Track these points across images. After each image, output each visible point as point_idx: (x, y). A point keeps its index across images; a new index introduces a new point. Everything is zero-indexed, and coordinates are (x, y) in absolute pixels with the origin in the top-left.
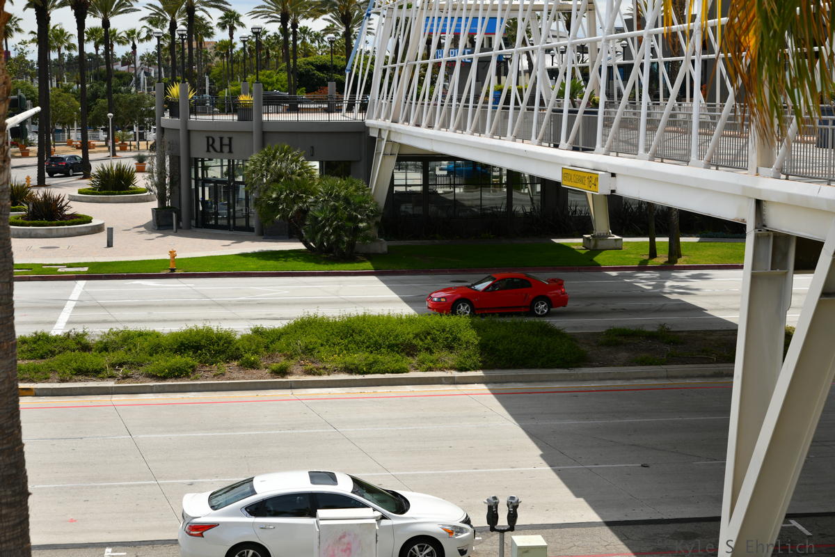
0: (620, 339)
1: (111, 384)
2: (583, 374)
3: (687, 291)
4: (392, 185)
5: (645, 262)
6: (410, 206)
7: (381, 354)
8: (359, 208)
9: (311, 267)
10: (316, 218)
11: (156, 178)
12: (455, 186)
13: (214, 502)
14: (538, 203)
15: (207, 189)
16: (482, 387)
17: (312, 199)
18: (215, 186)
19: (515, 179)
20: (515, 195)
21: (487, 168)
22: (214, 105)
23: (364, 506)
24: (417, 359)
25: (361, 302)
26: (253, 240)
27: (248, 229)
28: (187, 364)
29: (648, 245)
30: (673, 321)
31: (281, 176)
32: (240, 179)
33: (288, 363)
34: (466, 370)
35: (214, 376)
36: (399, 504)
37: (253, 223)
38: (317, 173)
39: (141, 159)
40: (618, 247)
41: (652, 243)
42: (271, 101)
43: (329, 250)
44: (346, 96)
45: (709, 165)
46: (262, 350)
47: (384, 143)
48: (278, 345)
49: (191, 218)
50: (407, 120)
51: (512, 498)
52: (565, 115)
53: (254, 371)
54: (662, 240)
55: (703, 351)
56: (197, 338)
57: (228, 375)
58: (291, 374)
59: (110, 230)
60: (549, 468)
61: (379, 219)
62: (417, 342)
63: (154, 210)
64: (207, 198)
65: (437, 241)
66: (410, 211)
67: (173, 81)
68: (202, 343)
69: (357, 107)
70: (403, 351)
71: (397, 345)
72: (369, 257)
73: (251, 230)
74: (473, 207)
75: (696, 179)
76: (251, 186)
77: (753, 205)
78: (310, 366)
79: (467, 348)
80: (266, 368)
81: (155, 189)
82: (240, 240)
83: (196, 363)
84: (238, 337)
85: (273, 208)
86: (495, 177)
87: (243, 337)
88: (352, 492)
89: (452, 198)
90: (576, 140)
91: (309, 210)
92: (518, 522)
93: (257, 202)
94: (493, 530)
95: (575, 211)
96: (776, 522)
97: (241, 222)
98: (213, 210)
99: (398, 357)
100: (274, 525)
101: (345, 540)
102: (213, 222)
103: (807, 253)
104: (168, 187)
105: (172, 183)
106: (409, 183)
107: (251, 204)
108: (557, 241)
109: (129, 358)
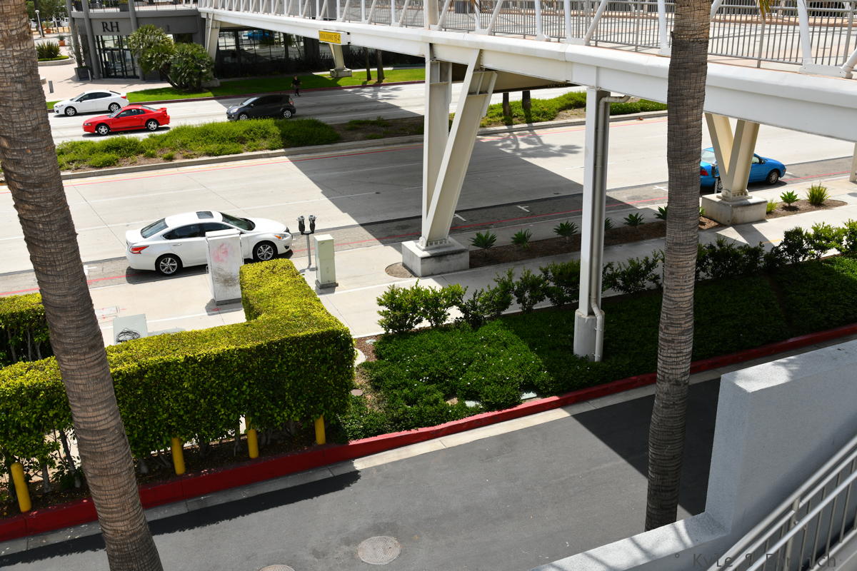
0: (357, 126)
1: (69, 173)
2: (339, 147)
3: (390, 97)
4: (218, 46)
5: (365, 83)
6: (229, 58)
7: (226, 144)
8: (201, 60)
9: (177, 97)
10: (176, 68)
11: (74, 49)
12: (255, 45)
13: (145, 233)
14: (303, 53)
15: (106, 54)
16: (285, 157)
17: (172, 57)
18: (112, 52)
19: (288, 38)
20: (289, 48)
22: (101, 3)
23: (230, 228)
24: (247, 145)
25: (210, 115)
26: (140, 83)
27: (135, 77)
28: (113, 158)
29: (366, 73)
30: (384, 114)
31: (151, 44)
32: (126, 47)
33: (173, 153)
34: (275, 149)
35: (130, 163)
36: (250, 225)
37: (138, 73)
38: (173, 41)
39: (61, 38)
40: (349, 75)
41: (368, 72)
43: (186, 86)
45: (402, 25)
46: (156, 146)
47: (211, 21)
48: (165, 143)
49: (99, 72)
50: (223, 7)
51: (312, 216)
53: (154, 159)
54: (374, 70)
55: (402, 129)
57: (138, 163)
58: (175, 159)
59: (51, 82)
60: (326, 199)
61: (213, 67)
62: (245, 136)
63: (75, 69)
64: (107, 60)
65: (248, 78)
66: (230, 61)
70: (238, 141)
71: (234, 138)
72: (210, 89)
73: (138, 77)
74: (265, 56)
75: (395, 33)
76: (134, 52)
77: (428, 47)
78: (186, 154)
79: (274, 137)
80: (161, 157)
81: (74, 55)
82: (131, 84)
83: (118, 157)
84: (141, 140)
85: (150, 64)
86: (277, 39)
87: (144, 140)
88: (223, 221)
89: (253, 52)
90: (325, 14)
91: (171, 63)
92: (316, 228)
93: (139, 61)
94: (302, 234)
95: (324, 56)
96: (450, 216)
97: (131, 73)
98: (112, 67)
99: (236, 144)
100: (181, 244)
101: (223, 247)
102: (113, 74)
103: (458, 72)
104: (82, 54)
105: (85, 52)
106: (227, 44)
107: (136, 62)
108: (315, 74)
109: (77, 157)
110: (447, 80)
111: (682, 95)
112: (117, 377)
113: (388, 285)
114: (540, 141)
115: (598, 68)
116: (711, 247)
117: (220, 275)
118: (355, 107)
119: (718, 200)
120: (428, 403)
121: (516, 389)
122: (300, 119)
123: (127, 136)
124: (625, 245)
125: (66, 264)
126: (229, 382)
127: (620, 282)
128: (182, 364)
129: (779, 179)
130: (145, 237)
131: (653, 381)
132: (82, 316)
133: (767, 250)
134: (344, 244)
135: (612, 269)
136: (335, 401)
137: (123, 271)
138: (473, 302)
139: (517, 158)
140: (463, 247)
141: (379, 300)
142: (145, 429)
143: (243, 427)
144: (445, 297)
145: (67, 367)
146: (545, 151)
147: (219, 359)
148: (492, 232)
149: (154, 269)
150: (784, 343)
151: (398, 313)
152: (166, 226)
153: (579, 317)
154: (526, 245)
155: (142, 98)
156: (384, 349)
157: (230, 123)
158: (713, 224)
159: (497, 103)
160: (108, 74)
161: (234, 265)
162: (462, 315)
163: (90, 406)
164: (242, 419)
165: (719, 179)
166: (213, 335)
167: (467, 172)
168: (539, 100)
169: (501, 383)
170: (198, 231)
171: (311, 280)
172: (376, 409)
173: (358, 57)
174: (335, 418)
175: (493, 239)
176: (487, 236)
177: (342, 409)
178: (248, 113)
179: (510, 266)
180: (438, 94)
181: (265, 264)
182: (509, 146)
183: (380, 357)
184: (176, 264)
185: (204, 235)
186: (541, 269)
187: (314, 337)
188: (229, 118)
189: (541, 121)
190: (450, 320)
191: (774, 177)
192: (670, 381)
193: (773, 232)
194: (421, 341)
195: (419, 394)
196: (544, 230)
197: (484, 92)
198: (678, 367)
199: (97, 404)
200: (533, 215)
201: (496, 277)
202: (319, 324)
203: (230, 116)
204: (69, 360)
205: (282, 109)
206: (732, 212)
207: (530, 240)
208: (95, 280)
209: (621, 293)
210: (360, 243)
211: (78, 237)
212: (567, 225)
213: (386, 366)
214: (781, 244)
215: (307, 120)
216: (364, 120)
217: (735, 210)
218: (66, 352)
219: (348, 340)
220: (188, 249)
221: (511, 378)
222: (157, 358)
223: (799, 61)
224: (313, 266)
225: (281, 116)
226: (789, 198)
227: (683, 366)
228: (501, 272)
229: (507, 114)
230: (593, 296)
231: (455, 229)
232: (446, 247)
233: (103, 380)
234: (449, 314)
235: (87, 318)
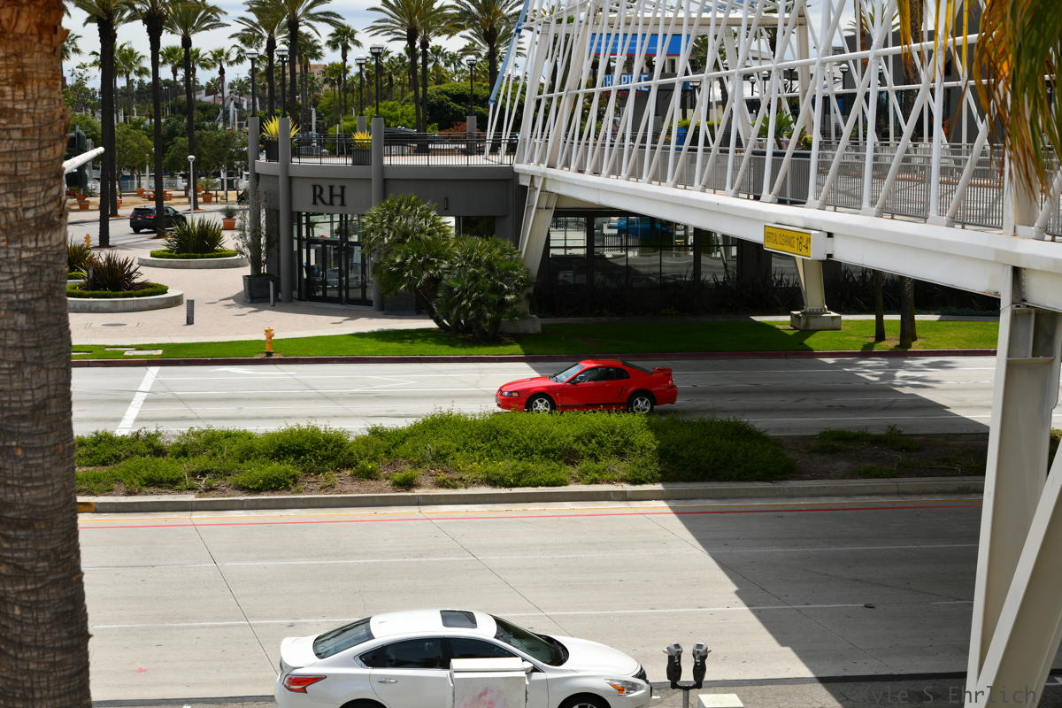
0: (836, 444)
1: (191, 497)
2: (790, 489)
3: (924, 383)
4: (547, 247)
5: (870, 346)
6: (570, 274)
7: (533, 461)
8: (506, 276)
9: (445, 351)
10: (451, 288)
11: (248, 238)
12: (627, 248)
13: (323, 647)
14: (733, 271)
15: (313, 252)
16: (662, 504)
17: (445, 264)
18: (324, 248)
19: (704, 239)
20: (704, 259)
21: (669, 226)
22: (322, 145)
23: (510, 654)
24: (579, 468)
26: (371, 316)
27: (365, 302)
28: (287, 473)
29: (874, 324)
30: (905, 421)
31: (406, 235)
32: (355, 238)
33: (415, 473)
34: (641, 483)
35: (321, 488)
36: (555, 653)
37: (371, 294)
38: (453, 232)
39: (230, 214)
40: (835, 327)
41: (880, 322)
42: (394, 140)
44: (490, 134)
45: (953, 222)
46: (382, 455)
47: (538, 193)
48: (401, 450)
49: (292, 288)
50: (567, 164)
51: (700, 646)
52: (769, 158)
53: (372, 483)
54: (893, 319)
55: (944, 460)
56: (300, 440)
57: (338, 487)
58: (418, 486)
59: (191, 303)
60: (746, 608)
61: (531, 290)
62: (578, 447)
63: (246, 278)
64: (313, 263)
65: (604, 319)
66: (571, 281)
67: (270, 115)
68: (306, 447)
69: (504, 147)
70: (561, 457)
71: (553, 451)
72: (518, 338)
73: (369, 303)
74: (649, 275)
75: (937, 240)
76: (369, 248)
77: (1009, 274)
78: (443, 476)
79: (642, 454)
80: (387, 479)
81: (247, 251)
82: (354, 316)
83: (298, 472)
84: (352, 439)
85: (397, 277)
86: (679, 237)
87: (358, 439)
88: (496, 637)
89: (624, 264)
90: (783, 190)
91: (441, 278)
92: (707, 677)
93: (376, 268)
94: (674, 686)
95: (781, 281)
96: (1037, 682)
97: (356, 294)
98: (321, 279)
99: (554, 465)
100: (397, 679)
101: (486, 698)
102: (320, 293)
104: (263, 249)
105: (269, 244)
106: (569, 244)
107: (369, 270)
108: (757, 319)
109: (213, 464)
110: (1051, 353)
118: (839, 400)
152: (372, 637)
160: (307, 293)
170: (437, 653)
173: (859, 290)
180: (1026, 385)
185: (447, 666)
215: (722, 422)
216: (856, 431)
220: (410, 693)
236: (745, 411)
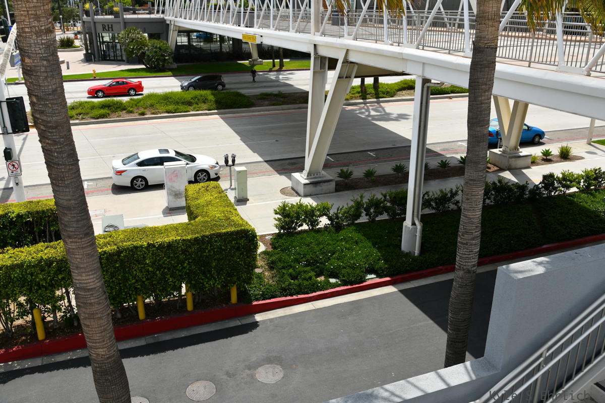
0: (265, 97)
1: (77, 121)
2: (253, 110)
3: (288, 79)
4: (177, 42)
5: (271, 69)
6: (183, 50)
7: (179, 105)
8: (165, 51)
9: (149, 74)
10: (149, 56)
11: (83, 41)
12: (200, 42)
13: (125, 162)
14: (231, 49)
15: (104, 45)
16: (217, 116)
17: (146, 48)
18: (108, 44)
19: (222, 38)
20: (223, 45)
21: (212, 34)
22: (103, 12)
23: (180, 160)
24: (193, 107)
25: (170, 87)
26: (125, 65)
27: (122, 60)
28: (106, 112)
29: (272, 62)
30: (282, 89)
31: (133, 39)
32: (117, 41)
33: (145, 110)
34: (211, 110)
35: (117, 116)
36: (193, 159)
37: (124, 58)
38: (147, 38)
39: (76, 34)
40: (261, 64)
41: (274, 62)
42: (126, 10)
43: (155, 68)
44: (156, 8)
45: (296, 32)
46: (134, 106)
47: (172, 26)
48: (140, 104)
49: (99, 57)
50: (181, 17)
51: (233, 154)
52: (242, 14)
53: (132, 114)
54: (277, 61)
57: (122, 116)
58: (146, 114)
59: (68, 63)
60: (244, 143)
61: (173, 55)
62: (192, 101)
63: (84, 54)
64: (105, 49)
65: (195, 63)
66: (184, 52)
67: (86, 2)
69: (161, 12)
70: (187, 104)
71: (185, 102)
72: (170, 70)
73: (124, 61)
74: (207, 50)
75: (292, 37)
76: (122, 44)
77: (313, 46)
78: (153, 111)
79: (211, 102)
80: (137, 113)
81: (83, 45)
82: (120, 65)
83: (109, 112)
84: (124, 102)
85: (132, 52)
86: (215, 39)
87: (126, 102)
88: (175, 155)
90: (247, 23)
91: (146, 52)
92: (236, 162)
93: (125, 50)
94: (227, 166)
95: (245, 51)
96: (324, 157)
97: (119, 58)
98: (107, 54)
99: (186, 106)
100: (148, 169)
101: (175, 173)
102: (108, 58)
103: (332, 63)
104: (89, 45)
105: (90, 43)
106: (183, 41)
107: (123, 51)
108: (239, 62)
109: (83, 111)
110: (325, 68)
111: (478, 82)
112: (104, 255)
113: (281, 201)
114: (384, 110)
115: (424, 64)
116: (494, 183)
117: (172, 191)
118: (263, 84)
119: (500, 153)
120: (305, 279)
121: (363, 272)
122: (228, 91)
123: (115, 99)
124: (437, 180)
125: (71, 179)
126: (176, 260)
127: (433, 204)
128: (145, 248)
129: (541, 141)
130: (124, 165)
131: (453, 269)
132: (80, 213)
133: (531, 187)
134: (254, 173)
135: (428, 196)
136: (244, 276)
137: (109, 186)
138: (336, 214)
139: (369, 120)
140: (331, 178)
141: (275, 211)
142: (120, 289)
143: (184, 291)
144: (319, 210)
145: (70, 247)
146: (387, 117)
147: (170, 245)
148: (351, 169)
149: (130, 185)
150: (539, 248)
151: (287, 219)
152: (139, 158)
153: (406, 226)
154: (373, 178)
155: (126, 74)
156: (277, 242)
157: (183, 93)
158: (496, 168)
159: (357, 85)
160: (104, 58)
161: (181, 185)
162: (329, 222)
163: (84, 272)
164: (184, 285)
165: (501, 139)
166: (166, 230)
167: (336, 129)
168: (384, 84)
169: (353, 267)
170: (159, 161)
171: (232, 196)
172: (271, 281)
173: (267, 52)
174: (244, 287)
175: (351, 173)
176: (347, 171)
177: (249, 280)
178: (195, 86)
179: (362, 191)
180: (319, 78)
181: (202, 184)
182: (364, 113)
183: (274, 248)
184: (144, 183)
185: (163, 165)
186: (382, 194)
187: (232, 233)
188: (182, 89)
189: (385, 97)
190: (321, 225)
191: (537, 139)
192: (464, 270)
193: (535, 175)
194: (302, 238)
195: (299, 273)
196: (385, 168)
197: (349, 77)
198: (469, 261)
199: (89, 272)
200: (377, 159)
201: (352, 198)
202: (235, 225)
203: (182, 88)
204: (71, 242)
205: (216, 84)
206: (508, 161)
207: (375, 175)
208: (91, 192)
209: (434, 211)
210: (264, 173)
211: (80, 163)
212: (400, 166)
213: (278, 254)
214: (540, 183)
216: (269, 93)
217: (510, 160)
218: (69, 237)
219: (254, 236)
220: (153, 173)
221: (360, 265)
222: (129, 243)
223: (556, 63)
224: (233, 187)
225: (215, 88)
226: (547, 153)
227: (473, 260)
228: (355, 195)
229: (363, 92)
230: (415, 213)
231: (327, 166)
232: (320, 177)
233: (93, 256)
234: (321, 221)
235: (84, 215)
236: (238, 89)
